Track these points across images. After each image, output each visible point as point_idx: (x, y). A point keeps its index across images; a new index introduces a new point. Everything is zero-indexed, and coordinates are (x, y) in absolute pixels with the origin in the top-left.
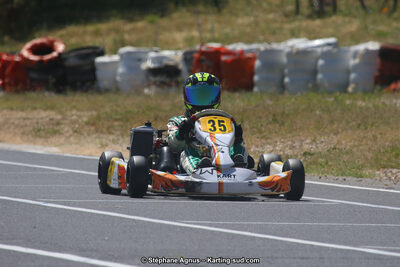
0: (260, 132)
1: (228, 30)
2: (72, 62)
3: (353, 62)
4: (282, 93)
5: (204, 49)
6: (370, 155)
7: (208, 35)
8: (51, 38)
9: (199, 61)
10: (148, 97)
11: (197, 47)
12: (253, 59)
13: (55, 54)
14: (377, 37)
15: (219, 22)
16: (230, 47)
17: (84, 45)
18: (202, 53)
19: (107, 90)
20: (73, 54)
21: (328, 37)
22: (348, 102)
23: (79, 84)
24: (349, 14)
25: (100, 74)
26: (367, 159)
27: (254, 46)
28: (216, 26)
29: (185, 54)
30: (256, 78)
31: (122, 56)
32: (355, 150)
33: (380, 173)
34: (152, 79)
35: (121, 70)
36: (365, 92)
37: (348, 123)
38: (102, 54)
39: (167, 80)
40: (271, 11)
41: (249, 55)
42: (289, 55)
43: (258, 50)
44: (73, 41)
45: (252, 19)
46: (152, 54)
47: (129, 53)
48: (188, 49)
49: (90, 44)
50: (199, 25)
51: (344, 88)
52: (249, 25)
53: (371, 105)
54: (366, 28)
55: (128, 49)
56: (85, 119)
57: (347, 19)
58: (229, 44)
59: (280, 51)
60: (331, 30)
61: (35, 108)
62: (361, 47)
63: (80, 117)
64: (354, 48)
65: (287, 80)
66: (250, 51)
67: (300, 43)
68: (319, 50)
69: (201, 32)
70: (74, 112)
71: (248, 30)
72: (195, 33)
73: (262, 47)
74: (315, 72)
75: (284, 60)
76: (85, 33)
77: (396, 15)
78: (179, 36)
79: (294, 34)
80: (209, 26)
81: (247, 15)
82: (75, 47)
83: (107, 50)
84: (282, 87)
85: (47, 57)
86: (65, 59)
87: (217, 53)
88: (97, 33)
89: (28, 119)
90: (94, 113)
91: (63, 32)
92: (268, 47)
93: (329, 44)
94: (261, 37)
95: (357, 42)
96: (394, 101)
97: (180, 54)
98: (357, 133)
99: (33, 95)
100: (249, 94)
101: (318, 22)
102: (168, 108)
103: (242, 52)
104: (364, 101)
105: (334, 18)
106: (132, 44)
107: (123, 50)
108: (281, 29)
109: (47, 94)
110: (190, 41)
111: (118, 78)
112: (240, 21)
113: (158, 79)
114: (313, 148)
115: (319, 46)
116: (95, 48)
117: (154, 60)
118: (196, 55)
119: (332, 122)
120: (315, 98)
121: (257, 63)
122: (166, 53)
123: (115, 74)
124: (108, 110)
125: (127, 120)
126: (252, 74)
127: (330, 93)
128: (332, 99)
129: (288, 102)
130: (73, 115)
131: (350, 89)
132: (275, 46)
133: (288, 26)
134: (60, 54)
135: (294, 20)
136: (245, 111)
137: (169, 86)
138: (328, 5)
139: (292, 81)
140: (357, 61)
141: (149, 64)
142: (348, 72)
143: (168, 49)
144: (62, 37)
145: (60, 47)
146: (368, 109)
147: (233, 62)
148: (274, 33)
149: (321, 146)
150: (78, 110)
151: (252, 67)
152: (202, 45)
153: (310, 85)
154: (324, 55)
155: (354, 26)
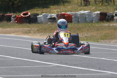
0: (75, 32)
1: (66, 9)
2: (32, 17)
3: (94, 16)
4: (79, 23)
5: (61, 14)
6: (100, 37)
7: (62, 10)
8: (27, 12)
9: (60, 16)
10: (49, 24)
11: (60, 13)
12: (72, 16)
13: (28, 15)
14: (99, 10)
15: (64, 8)
16: (67, 13)
17: (35, 13)
18: (61, 15)
19: (40, 23)
20: (32, 15)
21: (88, 10)
22: (94, 25)
23: (34, 22)
24: (93, 5)
25: (38, 19)
26: (99, 38)
27: (72, 13)
28: (63, 8)
29: (57, 15)
30: (73, 20)
31: (43, 15)
32: (96, 36)
33: (102, 41)
34: (50, 20)
35: (43, 18)
36: (97, 23)
37: (94, 30)
38: (39, 15)
39: (53, 20)
40: (76, 5)
41: (71, 15)
42: (80, 14)
43: (73, 13)
44: (32, 12)
45: (71, 7)
46: (50, 15)
47: (45, 15)
48: (57, 14)
49: (36, 13)
50: (60, 8)
51: (92, 22)
52: (71, 8)
53: (99, 26)
54: (97, 8)
55: (44, 14)
56: (36, 30)
57: (92, 6)
58: (67, 12)
59: (78, 14)
60: (89, 9)
61: (24, 27)
62: (96, 13)
63: (35, 29)
64: (94, 13)
65: (79, 20)
66: (71, 14)
67: (82, 12)
68: (87, 13)
69: (60, 10)
70: (33, 28)
71: (70, 9)
72: (59, 10)
73: (74, 13)
74: (86, 18)
75: (79, 16)
76: (35, 10)
77: (103, 5)
78: (55, 11)
79: (81, 10)
80: (62, 8)
81: (70, 6)
82: (32, 14)
83: (40, 14)
84: (79, 22)
85: (27, 16)
86: (31, 16)
87: (64, 14)
88: (37, 11)
89: (23, 30)
90: (38, 28)
91: (30, 10)
92: (75, 13)
93: (89, 12)
94: (73, 11)
95: (95, 12)
96: (104, 25)
97: (56, 15)
98: (97, 32)
99: (24, 24)
100: (71, 23)
101: (86, 7)
102: (54, 27)
103: (70, 14)
104: (97, 24)
105: (89, 6)
106: (45, 13)
107: (43, 14)
108: (78, 9)
109: (27, 24)
110: (58, 12)
111: (42, 20)
112: (69, 7)
113: (51, 20)
114: (87, 35)
115: (86, 13)
116: (37, 14)
117: (50, 16)
118: (59, 15)
119: (91, 30)
120: (87, 24)
121: (73, 16)
122: (53, 15)
123: (42, 19)
124: (41, 27)
125: (45, 30)
126: (72, 19)
127: (90, 23)
128: (90, 24)
129: (81, 25)
130: (33, 29)
131: (94, 22)
132: (77, 13)
133: (79, 8)
134: (29, 15)
135: (80, 7)
136: (71, 27)
137: (54, 22)
138: (88, 3)
139: (80, 20)
140: (95, 16)
141: (49, 17)
142: (93, 18)
143: (53, 14)
144: (30, 11)
145: (29, 14)
146: (98, 26)
147: (67, 16)
148: (76, 10)
149: (89, 35)
150: (34, 28)
151: (72, 17)
152: (61, 13)
153: (85, 21)
154: (88, 14)
155: (94, 8)
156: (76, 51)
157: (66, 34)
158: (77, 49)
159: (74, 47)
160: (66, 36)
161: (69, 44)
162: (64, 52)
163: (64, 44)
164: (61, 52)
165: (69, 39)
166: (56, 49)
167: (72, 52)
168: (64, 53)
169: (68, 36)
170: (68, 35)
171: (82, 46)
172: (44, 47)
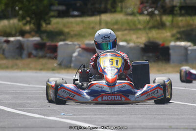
156: (131, 97)
158: (135, 93)
159: (128, 87)
160: (112, 64)
161: (118, 81)
163: (107, 81)
164: (100, 99)
165: (119, 70)
167: (123, 99)
168: (105, 102)
169: (117, 64)
170: (117, 61)
171: (147, 85)
172: (63, 90)
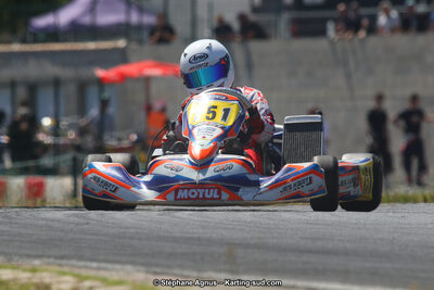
157: (222, 105)
162: (183, 194)
166: (150, 185)
